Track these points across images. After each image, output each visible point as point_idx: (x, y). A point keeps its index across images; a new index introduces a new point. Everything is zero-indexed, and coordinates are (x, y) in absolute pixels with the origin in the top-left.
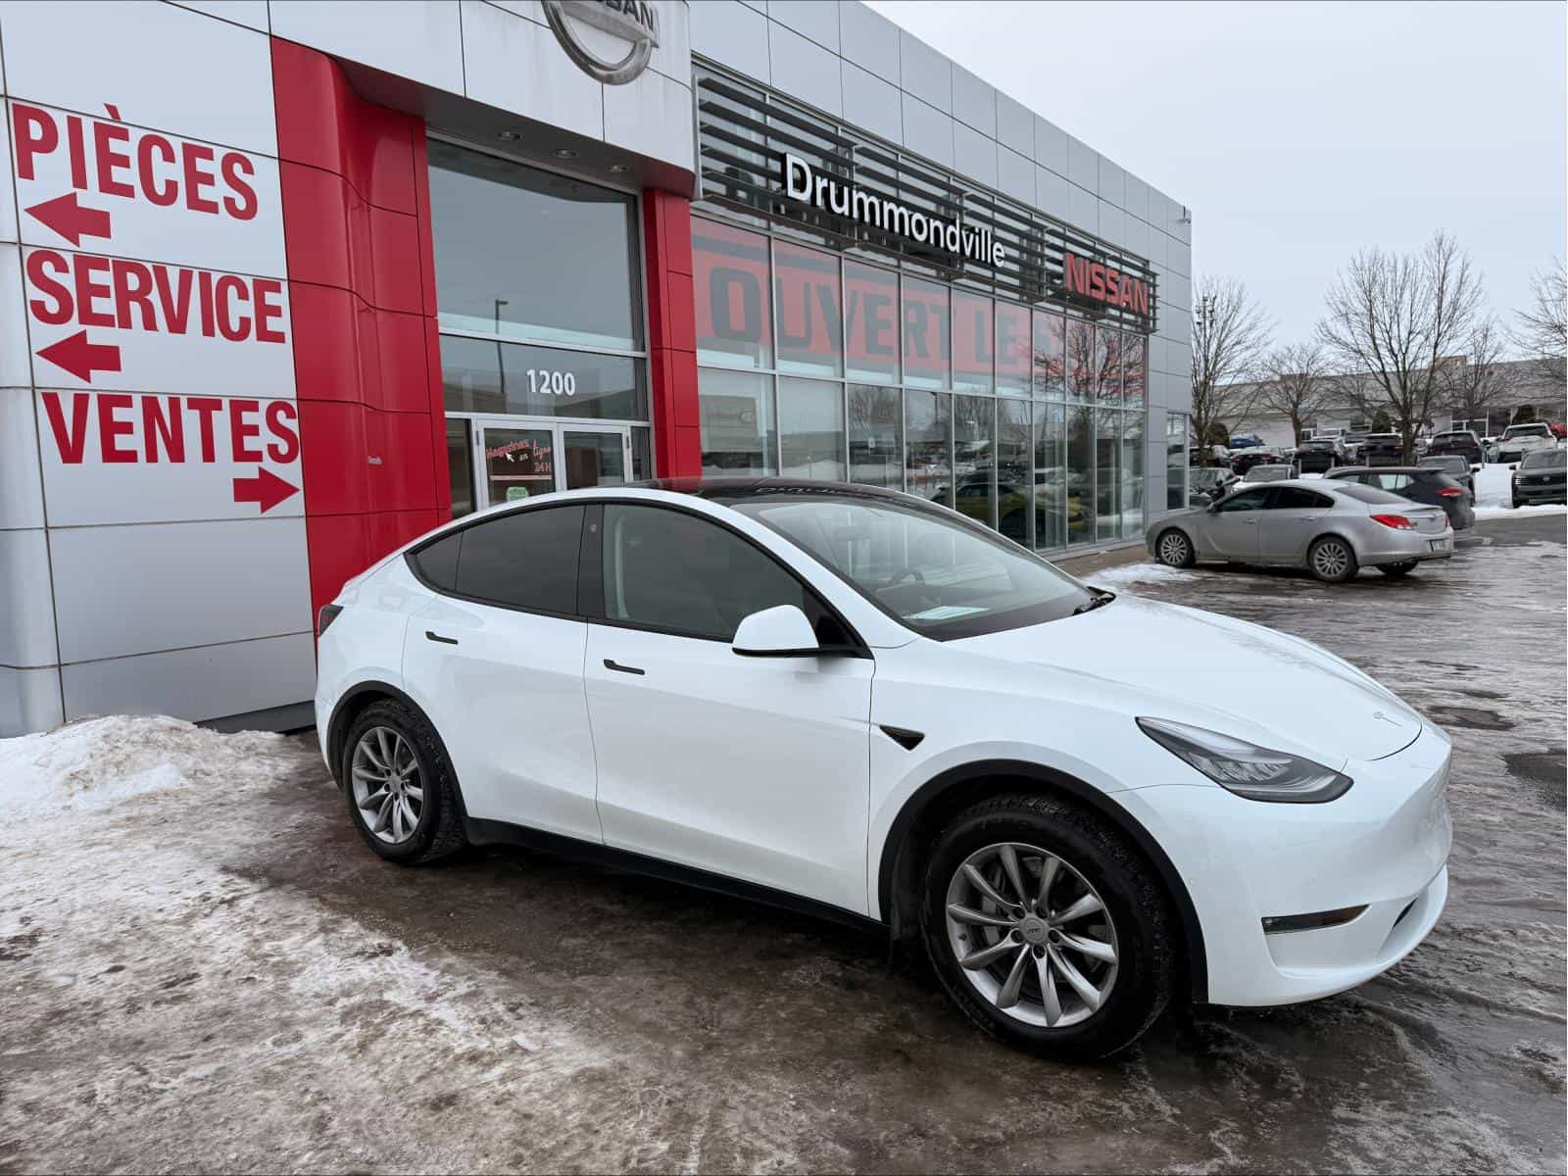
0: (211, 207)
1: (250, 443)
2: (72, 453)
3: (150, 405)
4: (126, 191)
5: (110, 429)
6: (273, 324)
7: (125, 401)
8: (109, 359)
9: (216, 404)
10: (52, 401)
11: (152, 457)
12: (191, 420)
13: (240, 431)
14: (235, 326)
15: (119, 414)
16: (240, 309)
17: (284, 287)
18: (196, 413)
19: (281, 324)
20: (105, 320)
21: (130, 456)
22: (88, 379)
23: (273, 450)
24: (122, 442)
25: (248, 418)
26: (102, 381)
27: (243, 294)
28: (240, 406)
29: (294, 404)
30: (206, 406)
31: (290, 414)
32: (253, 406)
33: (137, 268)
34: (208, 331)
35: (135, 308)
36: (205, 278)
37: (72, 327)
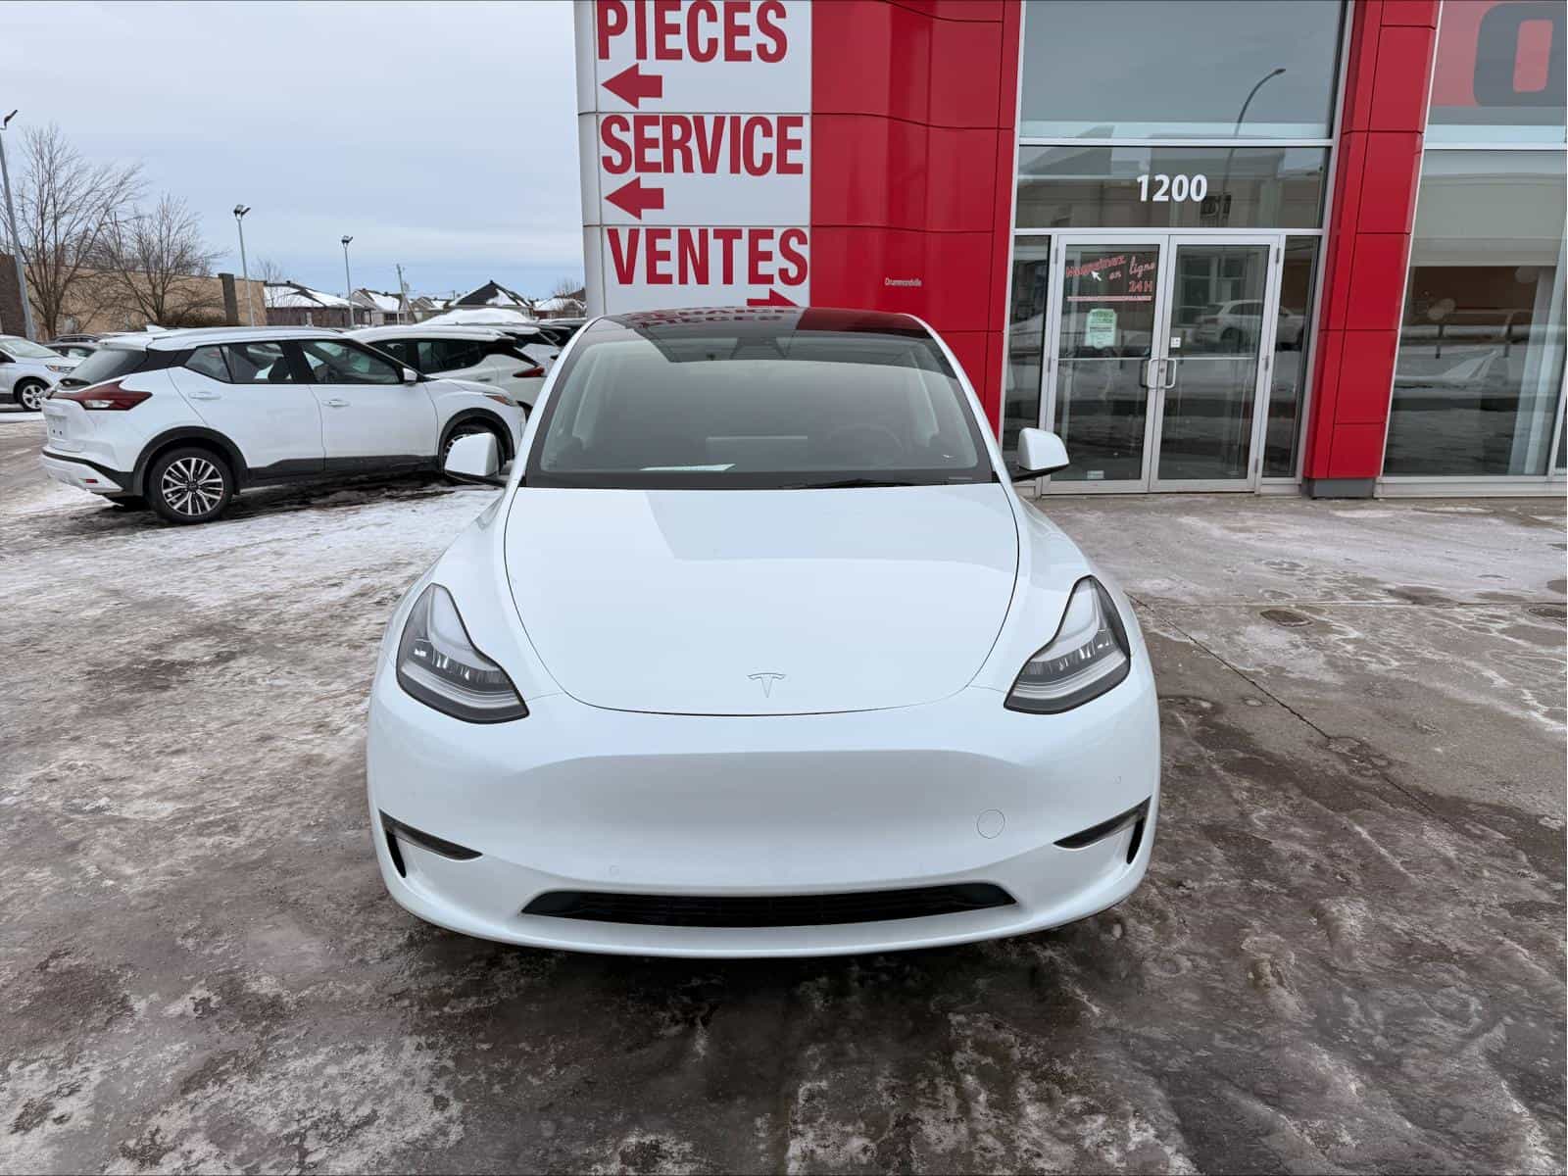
0: (745, 56)
1: (764, 268)
2: (626, 277)
3: (685, 235)
4: (676, 55)
5: (654, 255)
6: (793, 156)
7: (665, 234)
8: (655, 199)
9: (737, 234)
10: (613, 235)
11: (683, 280)
12: (716, 247)
13: (756, 256)
14: (758, 162)
15: (661, 245)
16: (764, 145)
17: (807, 121)
18: (721, 241)
19: (802, 156)
20: (654, 167)
21: (666, 279)
22: (639, 217)
23: (783, 273)
24: (662, 268)
25: (764, 245)
26: (651, 217)
27: (767, 133)
28: (757, 235)
29: (807, 232)
30: (728, 236)
31: (802, 240)
32: (768, 234)
33: (681, 120)
34: (735, 169)
35: (677, 154)
36: (735, 121)
37: (631, 175)
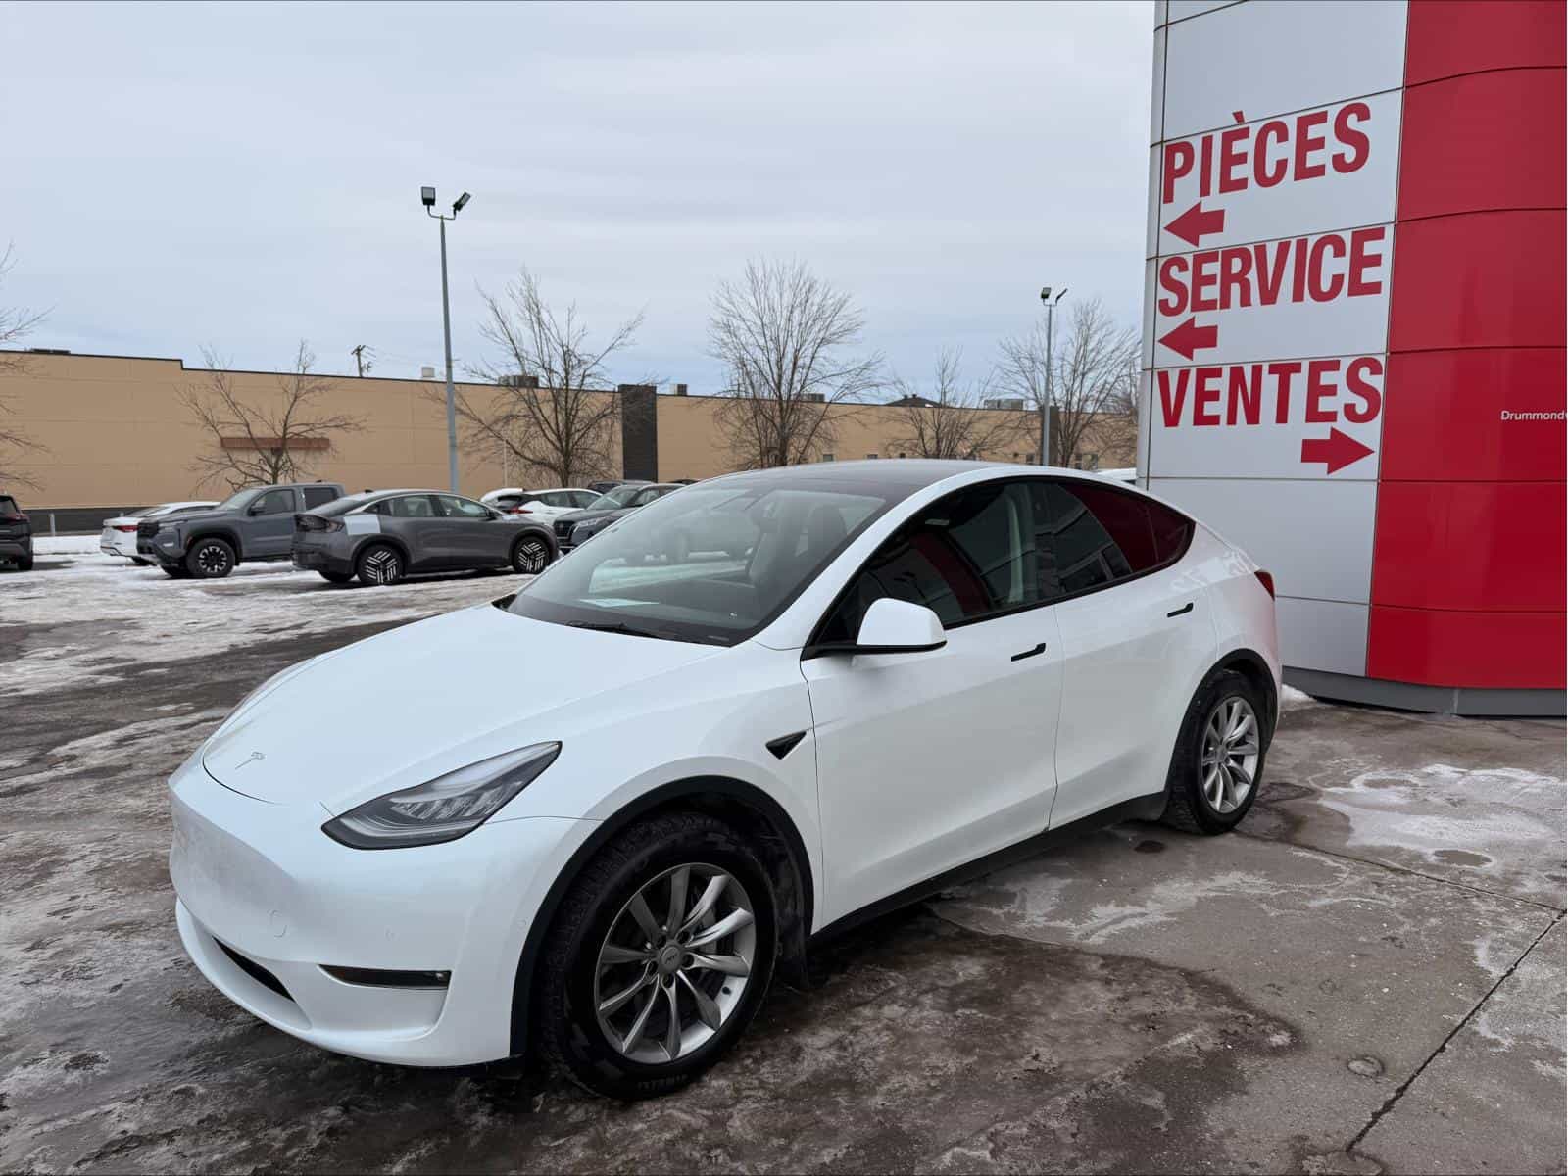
0: (1319, 171)
1: (1325, 404)
2: (1172, 420)
3: (1237, 373)
4: (1242, 184)
5: (1203, 396)
6: (1369, 275)
7: (1216, 373)
8: (1209, 337)
9: (1296, 368)
10: (1164, 378)
11: (1232, 420)
12: (1270, 383)
13: (1316, 391)
14: (1325, 285)
15: (1211, 384)
16: (1334, 265)
17: (1389, 232)
18: (1276, 377)
19: (1380, 274)
20: (1210, 305)
21: (1214, 420)
22: (1189, 355)
23: (1350, 411)
24: (1210, 408)
25: (1326, 378)
26: (1203, 357)
27: (1339, 252)
28: (1318, 367)
29: (1382, 360)
30: (1284, 371)
31: (1375, 368)
32: (1333, 365)
33: (1241, 252)
34: (1298, 296)
35: (1235, 288)
36: (1302, 244)
37: (1186, 315)
